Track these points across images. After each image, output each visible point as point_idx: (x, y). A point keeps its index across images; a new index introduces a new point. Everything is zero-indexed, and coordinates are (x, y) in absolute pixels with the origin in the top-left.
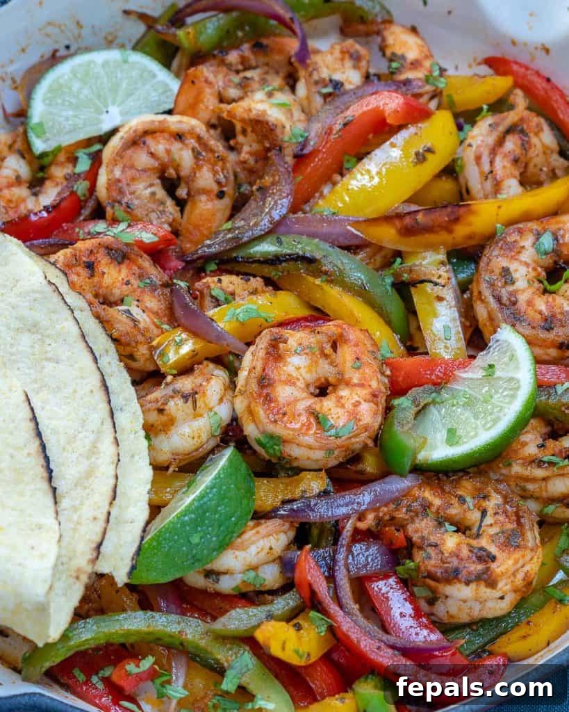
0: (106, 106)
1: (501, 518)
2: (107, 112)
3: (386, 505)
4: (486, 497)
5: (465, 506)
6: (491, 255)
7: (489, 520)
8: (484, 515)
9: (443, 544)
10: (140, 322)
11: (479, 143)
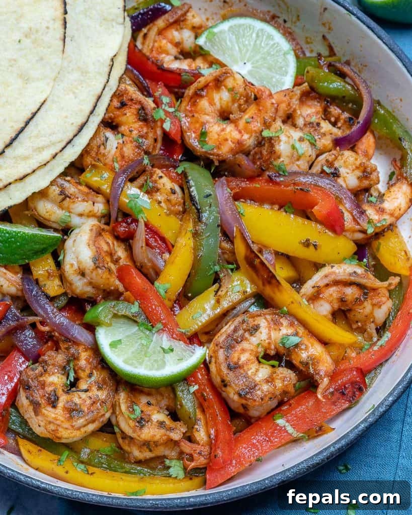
0: (248, 61)
1: (88, 402)
2: (245, 63)
3: (60, 334)
4: (100, 388)
5: (88, 379)
6: (264, 315)
7: (83, 395)
8: (86, 391)
9: (50, 375)
10: (105, 148)
11: (337, 271)
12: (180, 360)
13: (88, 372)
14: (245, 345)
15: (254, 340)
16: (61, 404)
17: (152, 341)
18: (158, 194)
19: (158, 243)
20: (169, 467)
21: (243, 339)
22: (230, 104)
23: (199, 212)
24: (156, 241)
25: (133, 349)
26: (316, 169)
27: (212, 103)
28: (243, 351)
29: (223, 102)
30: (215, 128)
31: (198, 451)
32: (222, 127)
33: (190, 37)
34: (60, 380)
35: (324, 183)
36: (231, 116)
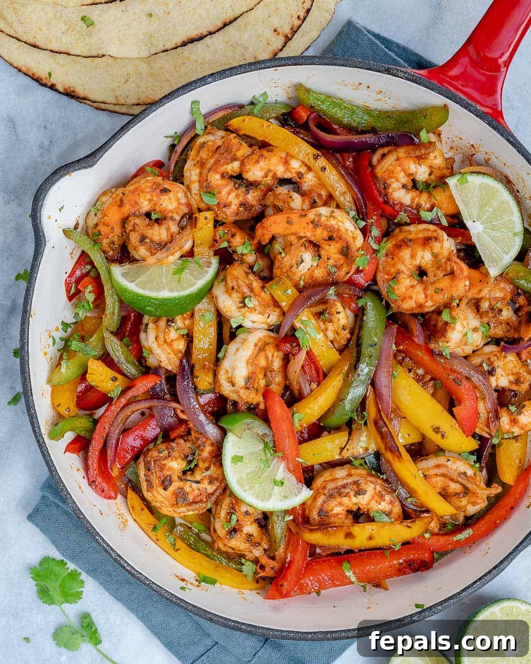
1: (196, 492)
3: (194, 426)
4: (211, 483)
5: (204, 471)
7: (194, 485)
8: (198, 482)
9: (172, 460)
10: (297, 268)
11: (450, 466)
12: (286, 497)
13: (207, 465)
14: (345, 500)
15: (355, 500)
16: (171, 489)
17: (269, 467)
18: (331, 324)
19: (312, 372)
20: (243, 564)
21: (347, 495)
22: (429, 266)
23: (358, 360)
24: (311, 370)
25: (249, 471)
26: (476, 361)
27: (413, 256)
28: (340, 504)
29: (423, 261)
30: (406, 283)
31: (271, 566)
32: (412, 283)
33: (424, 173)
34: (179, 466)
35: (476, 378)
36: (425, 277)
